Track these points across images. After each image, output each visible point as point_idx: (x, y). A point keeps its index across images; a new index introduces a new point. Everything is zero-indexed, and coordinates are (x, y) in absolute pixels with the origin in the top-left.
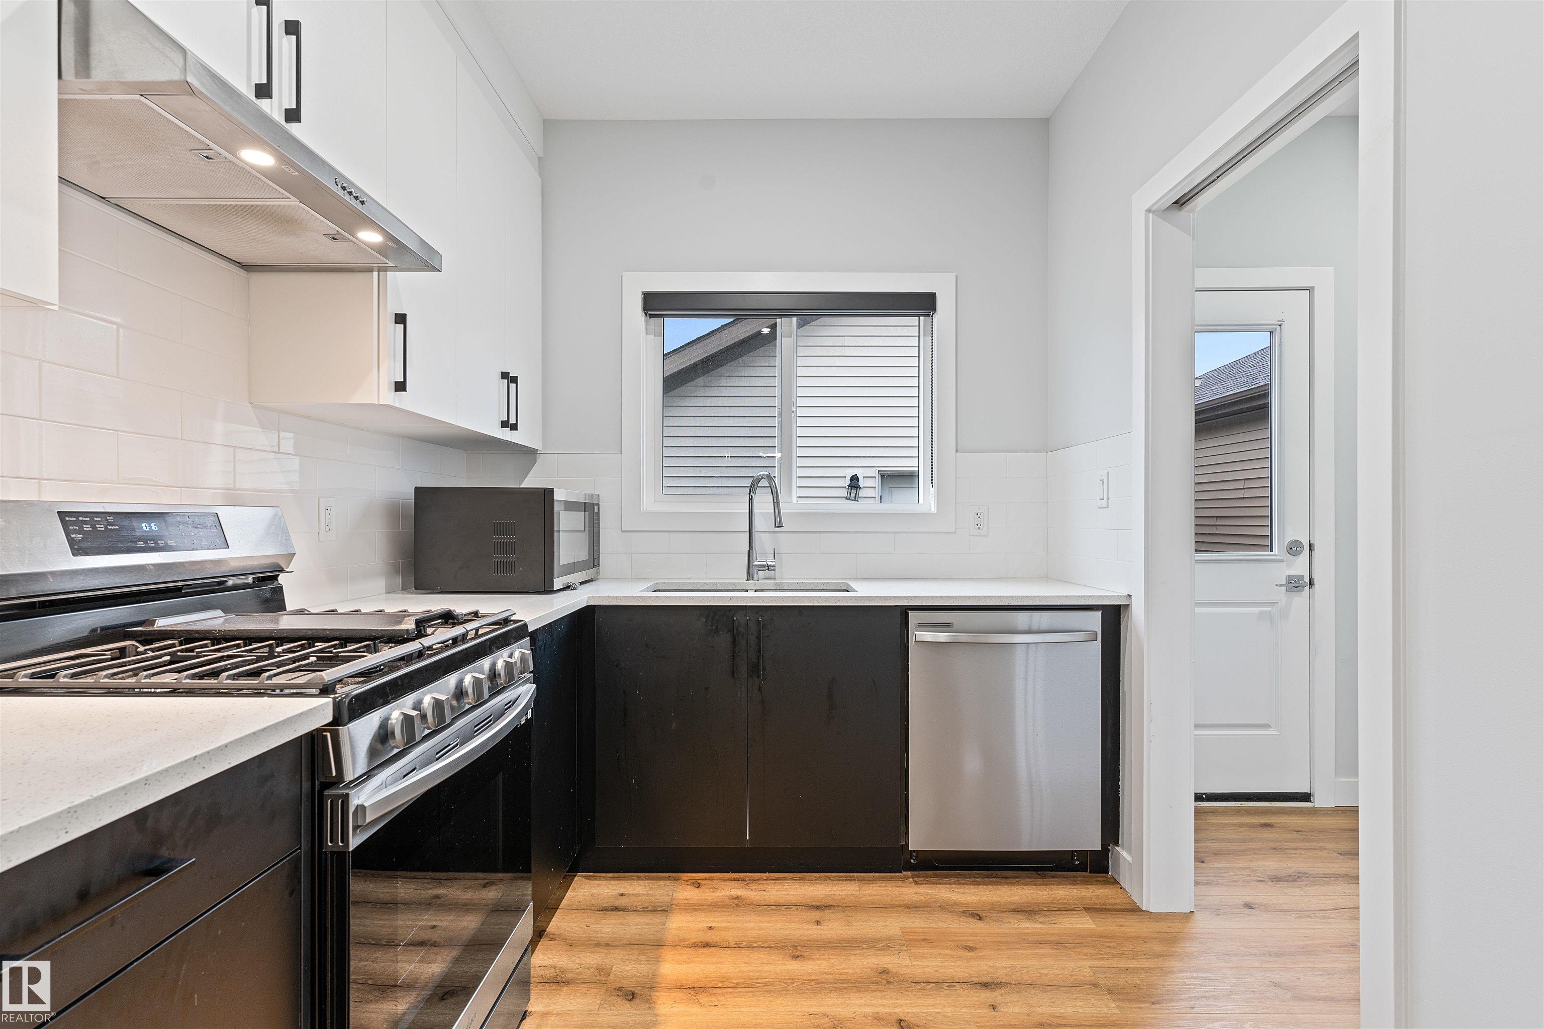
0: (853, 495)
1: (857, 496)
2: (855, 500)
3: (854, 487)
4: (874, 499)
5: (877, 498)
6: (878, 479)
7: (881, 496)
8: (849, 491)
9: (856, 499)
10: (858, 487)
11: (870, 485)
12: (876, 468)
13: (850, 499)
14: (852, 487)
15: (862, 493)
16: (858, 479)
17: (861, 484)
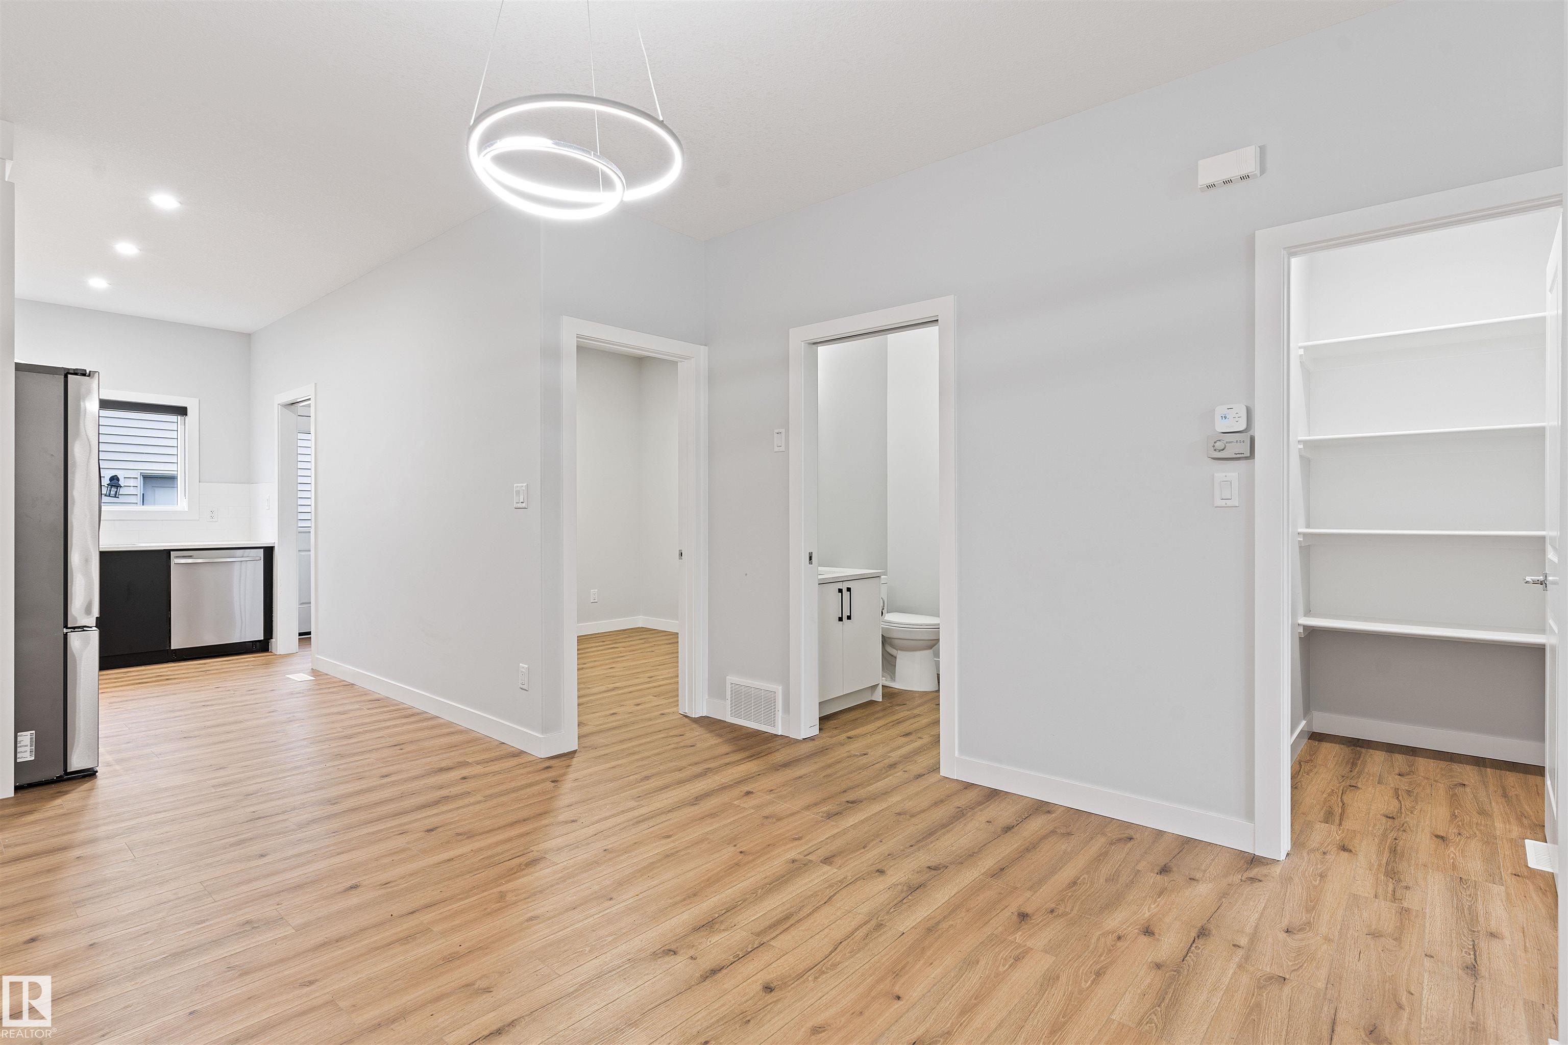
0: (113, 493)
1: (118, 493)
2: (115, 497)
3: (115, 486)
4: (136, 496)
5: (139, 495)
6: (140, 480)
7: (143, 494)
8: (109, 489)
9: (117, 496)
10: (118, 486)
11: (131, 485)
12: (139, 471)
13: (109, 496)
14: (112, 486)
15: (122, 491)
16: (118, 479)
17: (121, 483)
